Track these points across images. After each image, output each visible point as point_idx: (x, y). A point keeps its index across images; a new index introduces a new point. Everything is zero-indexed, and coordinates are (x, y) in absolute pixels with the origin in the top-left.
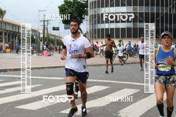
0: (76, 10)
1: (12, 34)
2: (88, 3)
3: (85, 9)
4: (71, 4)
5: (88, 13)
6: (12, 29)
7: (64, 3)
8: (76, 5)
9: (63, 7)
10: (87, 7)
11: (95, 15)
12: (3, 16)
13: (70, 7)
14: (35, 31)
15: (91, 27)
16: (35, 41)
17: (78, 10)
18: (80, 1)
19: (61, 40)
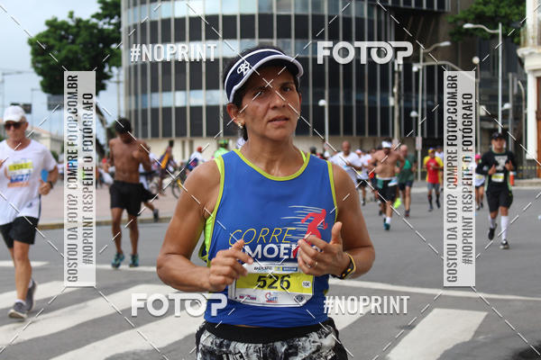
5: (121, 60)
8: (85, 34)
9: (44, 40)
10: (118, 40)
13: (65, 41)
15: (131, 103)
17: (91, 50)
18: (97, 24)
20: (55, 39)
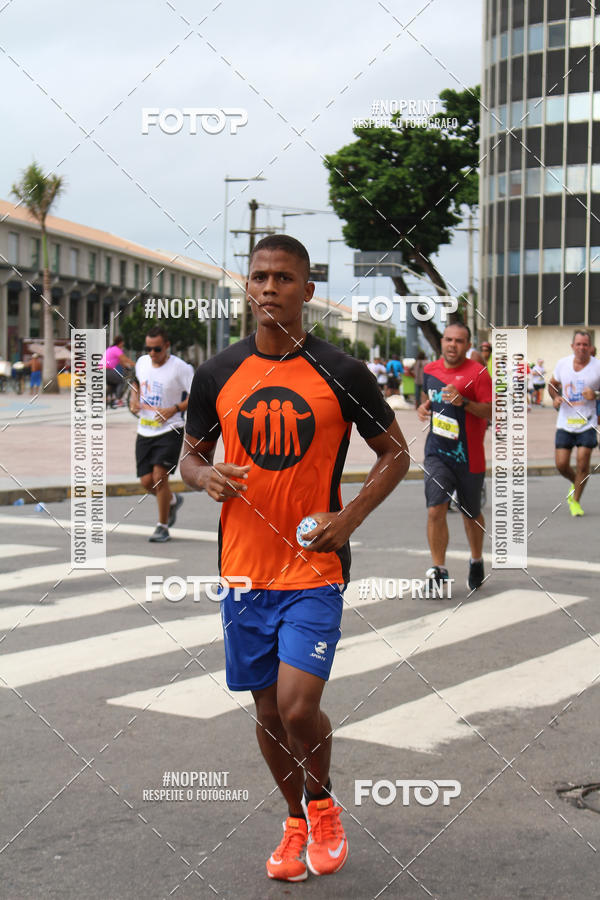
0: (418, 176)
1: (91, 294)
2: (480, 142)
3: (466, 170)
4: (393, 143)
5: (477, 194)
6: (92, 272)
7: (355, 139)
8: (418, 149)
9: (351, 159)
10: (473, 161)
11: (515, 205)
12: (48, 204)
13: (385, 161)
14: (203, 285)
15: (491, 267)
16: (205, 331)
17: (428, 176)
18: (439, 132)
19: (336, 331)
20: (370, 159)
